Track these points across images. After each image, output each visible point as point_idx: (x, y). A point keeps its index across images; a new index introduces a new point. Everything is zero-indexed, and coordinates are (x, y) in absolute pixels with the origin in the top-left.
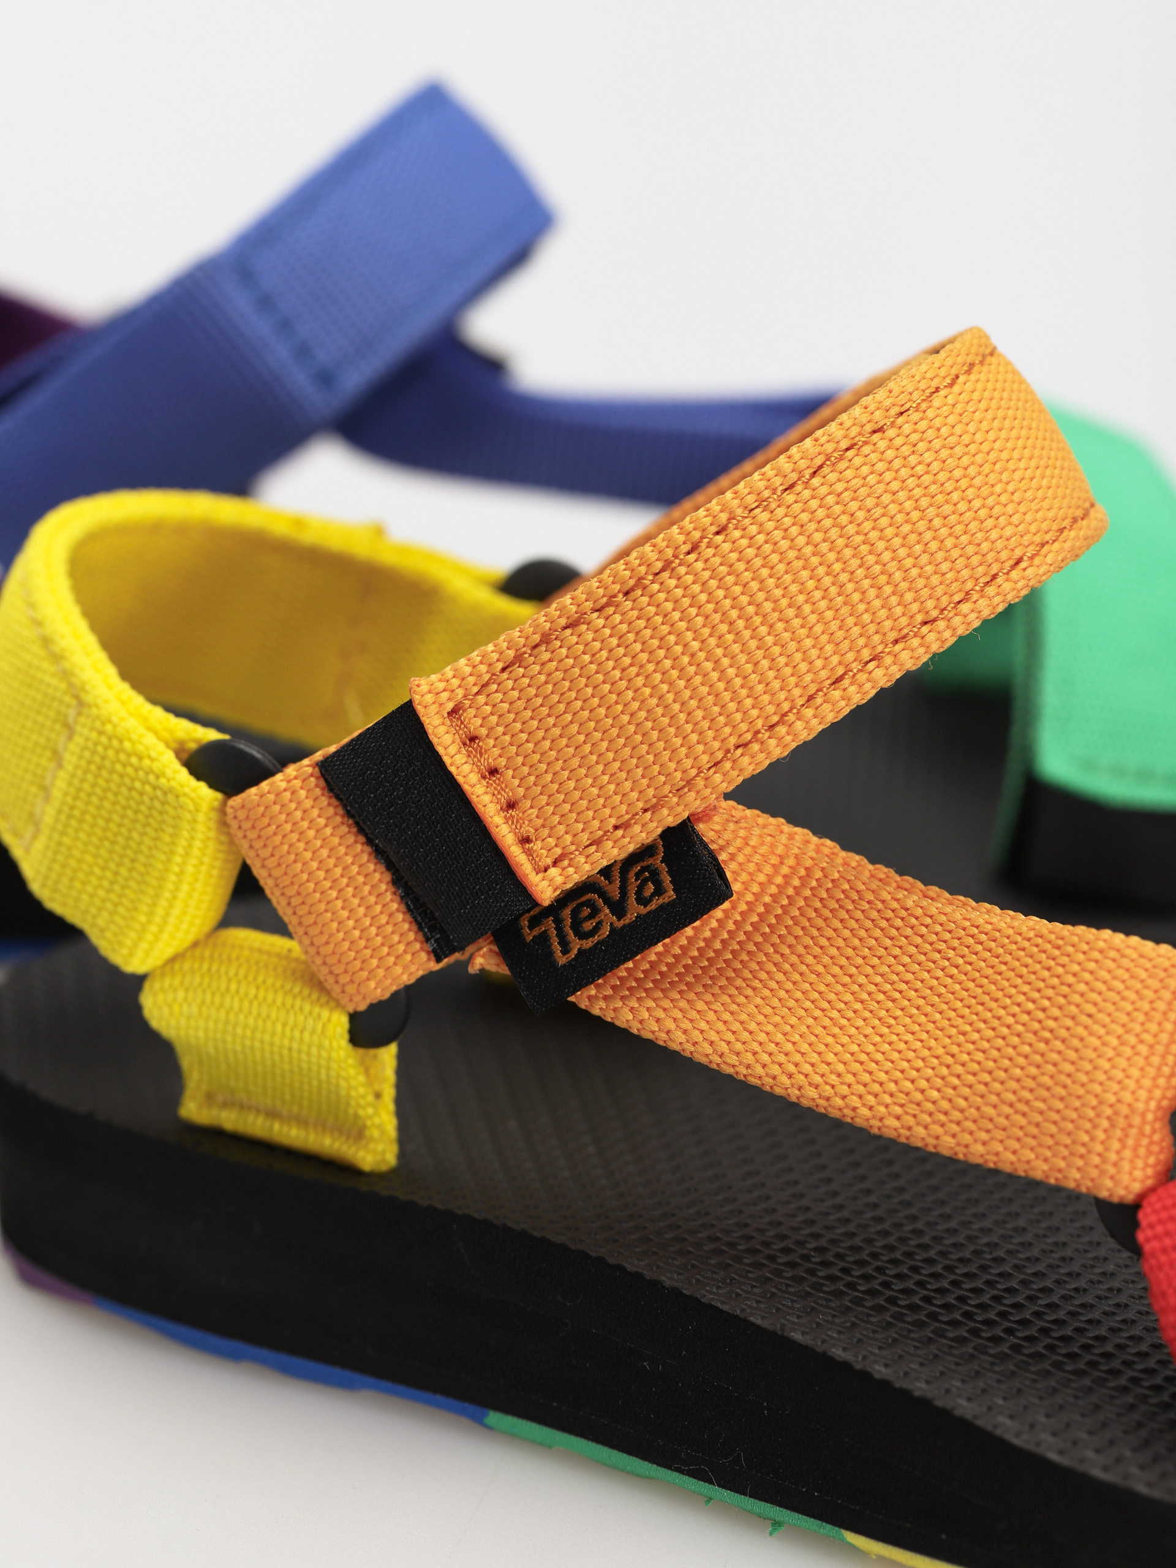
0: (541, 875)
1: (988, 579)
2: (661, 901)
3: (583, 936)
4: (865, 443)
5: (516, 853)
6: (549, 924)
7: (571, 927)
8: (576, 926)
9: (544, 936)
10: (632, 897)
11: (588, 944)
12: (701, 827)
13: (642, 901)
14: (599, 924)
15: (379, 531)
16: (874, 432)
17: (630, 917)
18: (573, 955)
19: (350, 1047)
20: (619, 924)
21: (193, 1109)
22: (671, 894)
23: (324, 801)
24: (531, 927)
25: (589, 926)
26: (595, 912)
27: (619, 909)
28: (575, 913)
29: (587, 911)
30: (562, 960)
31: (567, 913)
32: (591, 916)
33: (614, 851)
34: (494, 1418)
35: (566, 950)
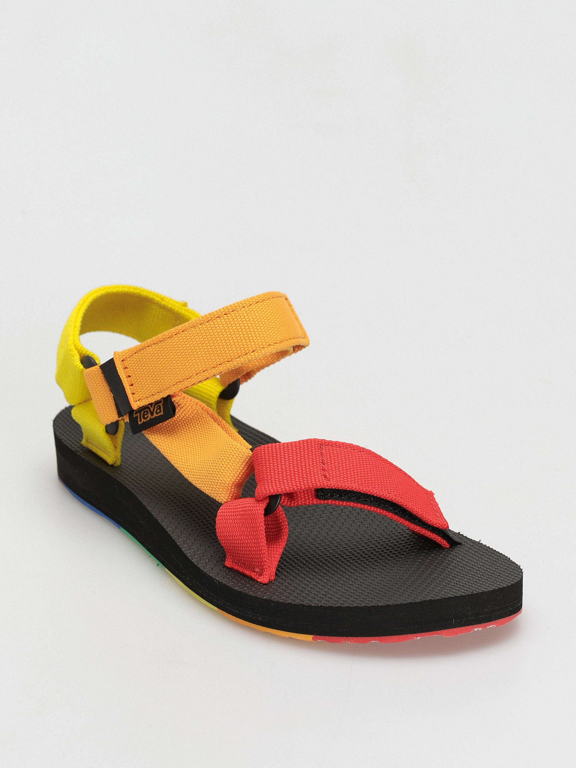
0: (135, 402)
1: (245, 354)
2: (160, 414)
3: (144, 418)
4: (215, 319)
5: (130, 396)
6: (138, 414)
7: (143, 416)
8: (144, 415)
9: (137, 417)
10: (155, 412)
11: (145, 421)
12: (174, 399)
13: (157, 413)
14: (148, 417)
15: (185, 305)
16: (225, 314)
17: (154, 417)
18: (142, 422)
19: (105, 433)
20: (152, 418)
21: (83, 442)
22: (162, 413)
23: (101, 375)
24: (135, 414)
25: (146, 416)
26: (148, 413)
27: (152, 414)
28: (144, 413)
29: (146, 413)
30: (139, 423)
31: (142, 412)
32: (147, 414)
33: (152, 400)
34: (121, 528)
35: (141, 421)
